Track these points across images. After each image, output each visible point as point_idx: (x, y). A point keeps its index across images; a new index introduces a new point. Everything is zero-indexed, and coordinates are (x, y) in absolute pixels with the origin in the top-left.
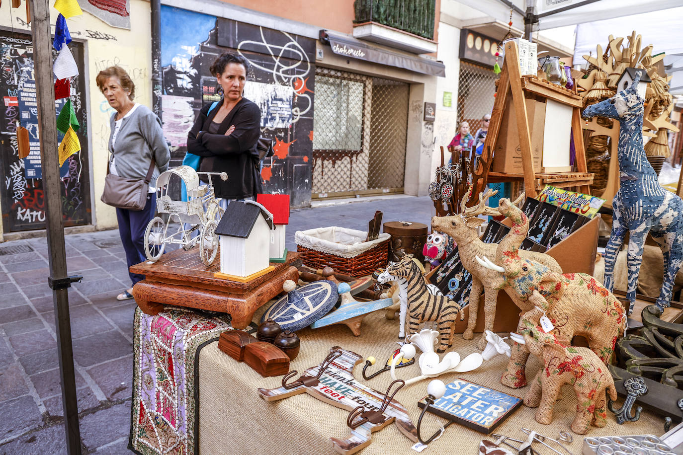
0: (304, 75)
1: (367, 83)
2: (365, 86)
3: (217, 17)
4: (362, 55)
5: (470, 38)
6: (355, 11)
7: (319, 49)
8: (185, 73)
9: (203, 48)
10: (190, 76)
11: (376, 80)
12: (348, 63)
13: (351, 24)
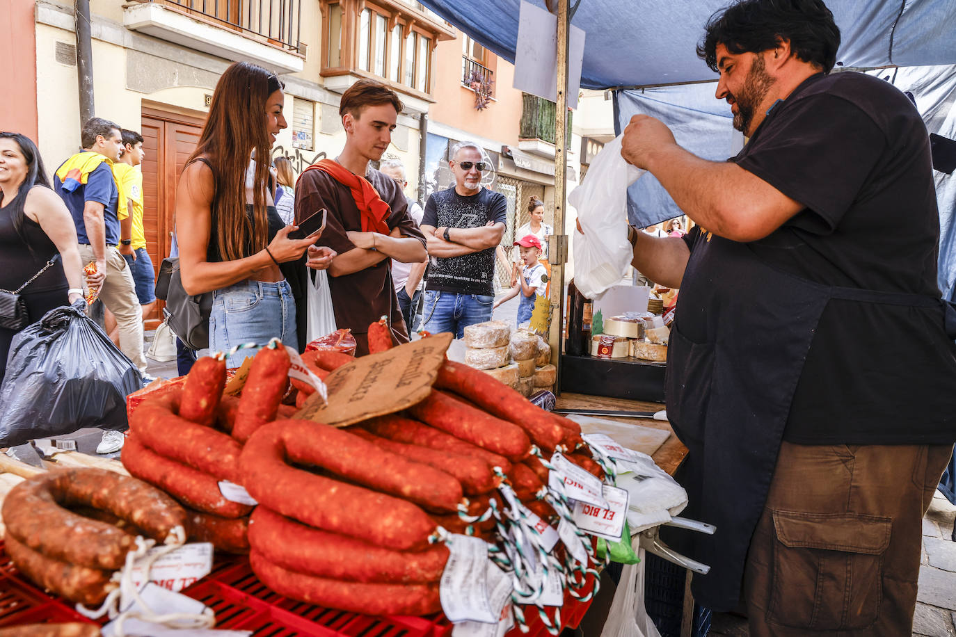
0: (491, 183)
1: (519, 186)
2: (517, 189)
3: (449, 139)
4: (529, 166)
5: (590, 144)
6: (521, 128)
7: (501, 161)
8: (431, 183)
9: (440, 164)
10: (433, 186)
11: (524, 183)
12: (515, 171)
13: (518, 138)
